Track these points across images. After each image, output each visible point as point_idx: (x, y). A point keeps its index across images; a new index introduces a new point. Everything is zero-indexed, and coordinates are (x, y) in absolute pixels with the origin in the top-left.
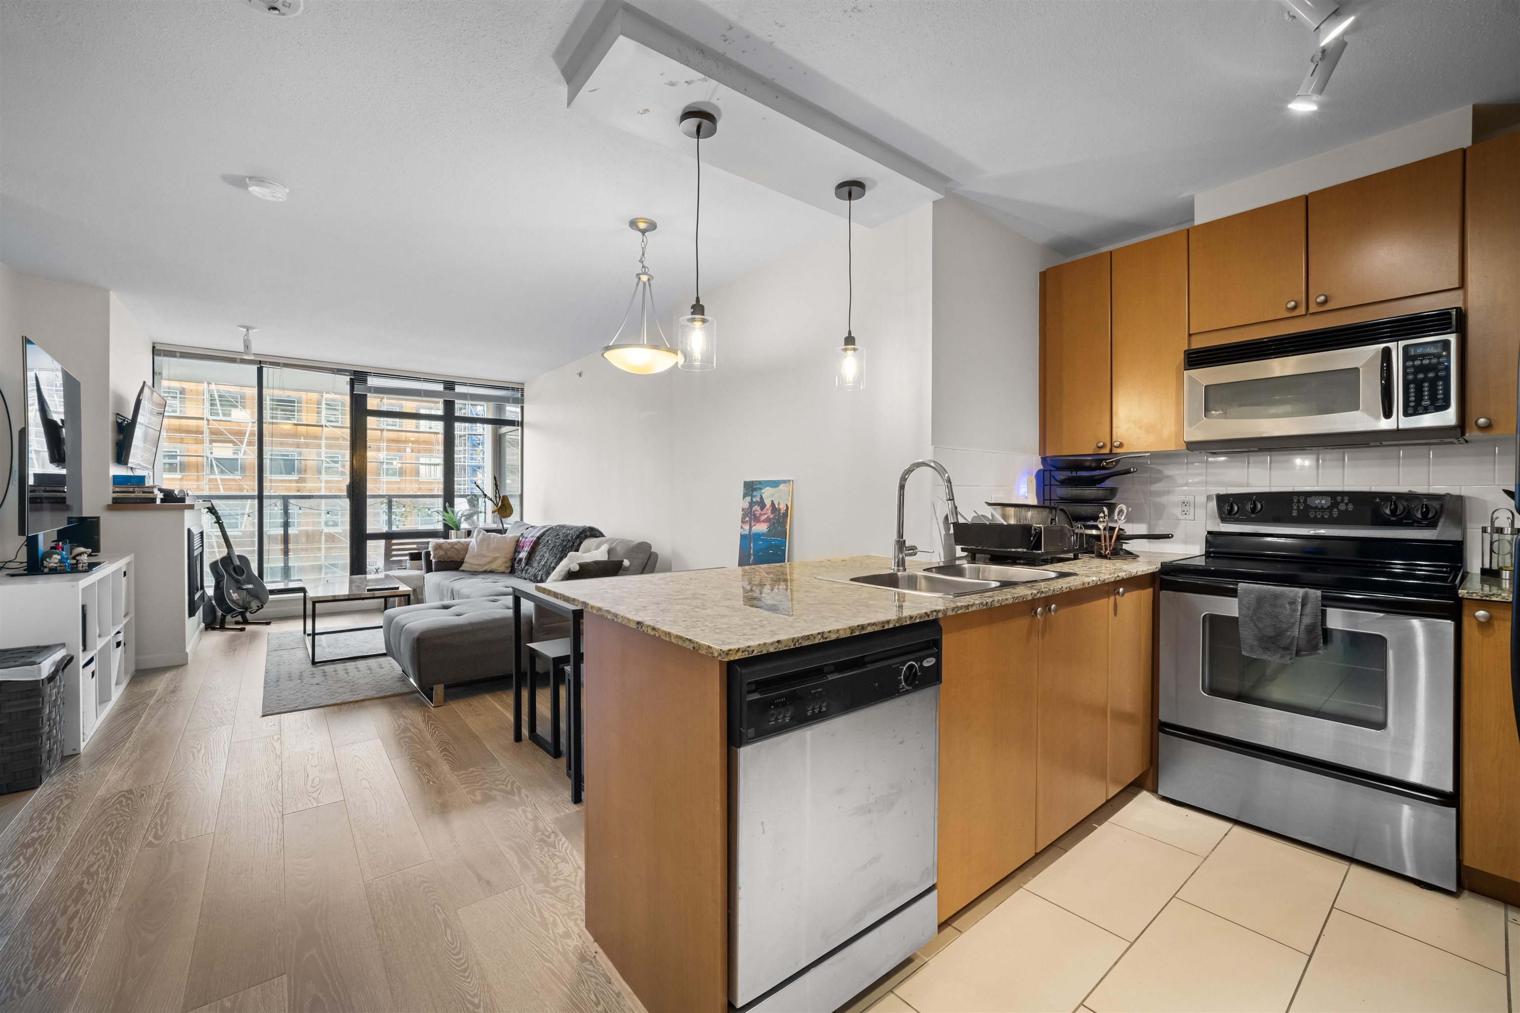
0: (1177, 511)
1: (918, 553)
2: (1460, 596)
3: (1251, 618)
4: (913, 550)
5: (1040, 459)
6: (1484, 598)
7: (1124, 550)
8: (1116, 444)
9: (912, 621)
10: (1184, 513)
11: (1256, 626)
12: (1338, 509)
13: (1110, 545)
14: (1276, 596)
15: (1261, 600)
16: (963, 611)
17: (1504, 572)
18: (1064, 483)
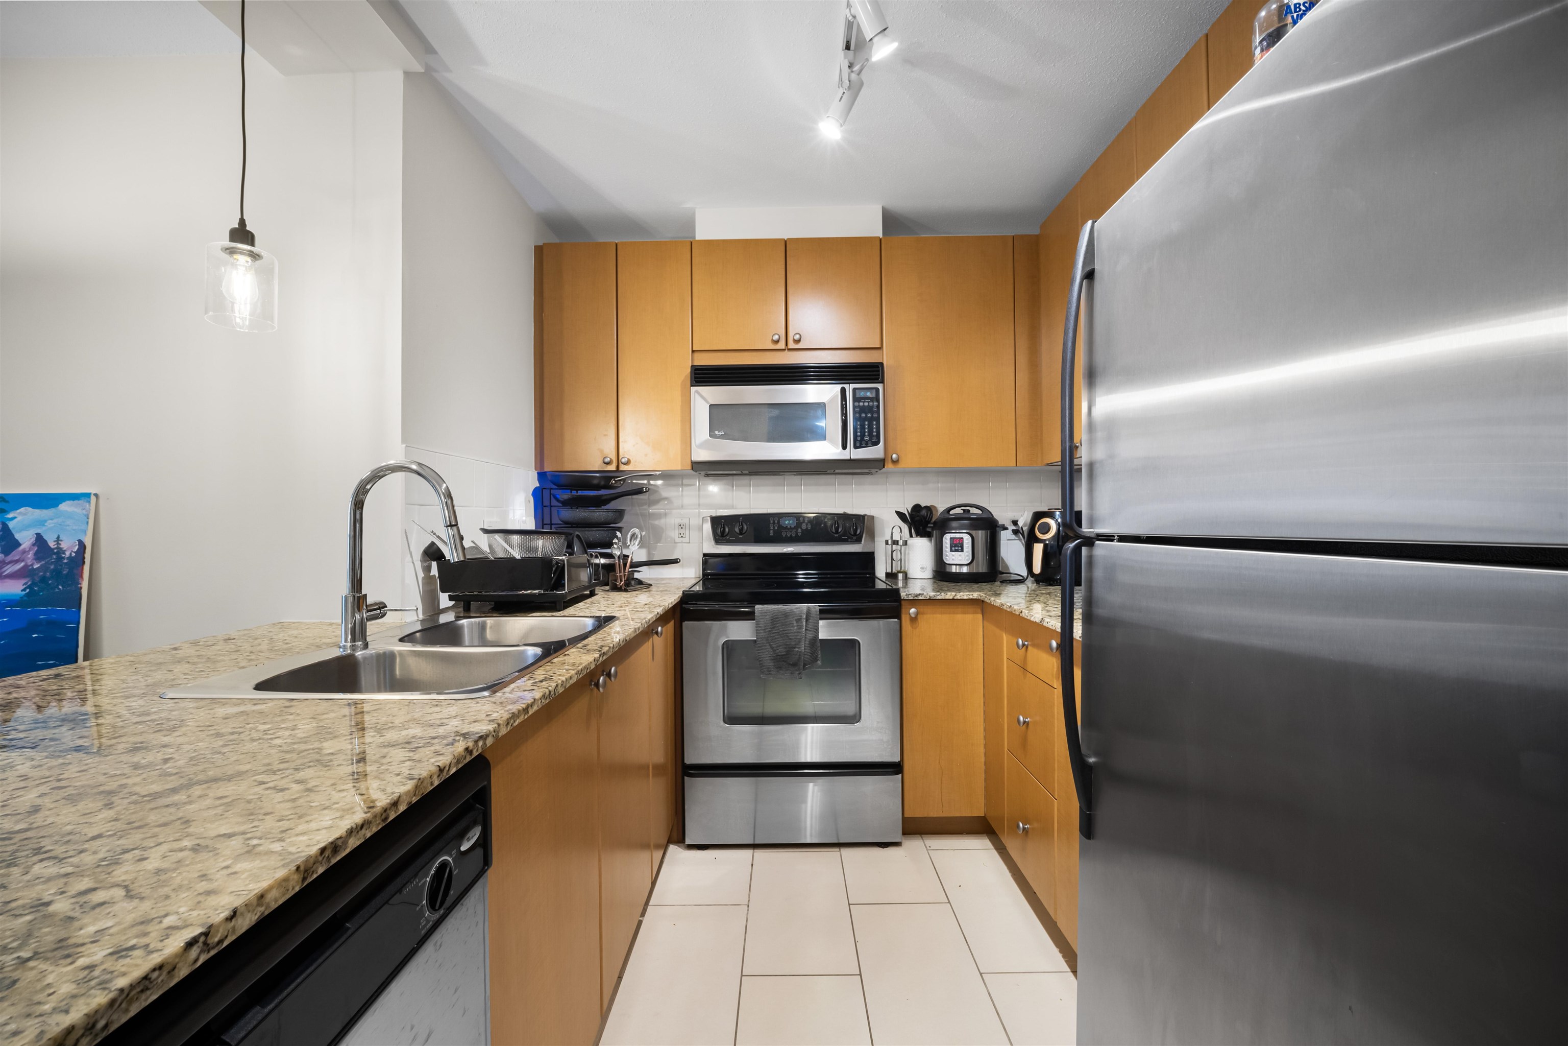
0: (674, 534)
1: (388, 612)
2: (902, 598)
3: (767, 639)
4: (379, 610)
5: (536, 475)
6: (915, 598)
7: (636, 579)
8: (623, 460)
9: (445, 776)
10: (680, 536)
11: (771, 646)
12: (801, 529)
13: (625, 575)
14: (786, 615)
15: (775, 620)
16: (522, 718)
17: (899, 574)
18: (567, 504)
